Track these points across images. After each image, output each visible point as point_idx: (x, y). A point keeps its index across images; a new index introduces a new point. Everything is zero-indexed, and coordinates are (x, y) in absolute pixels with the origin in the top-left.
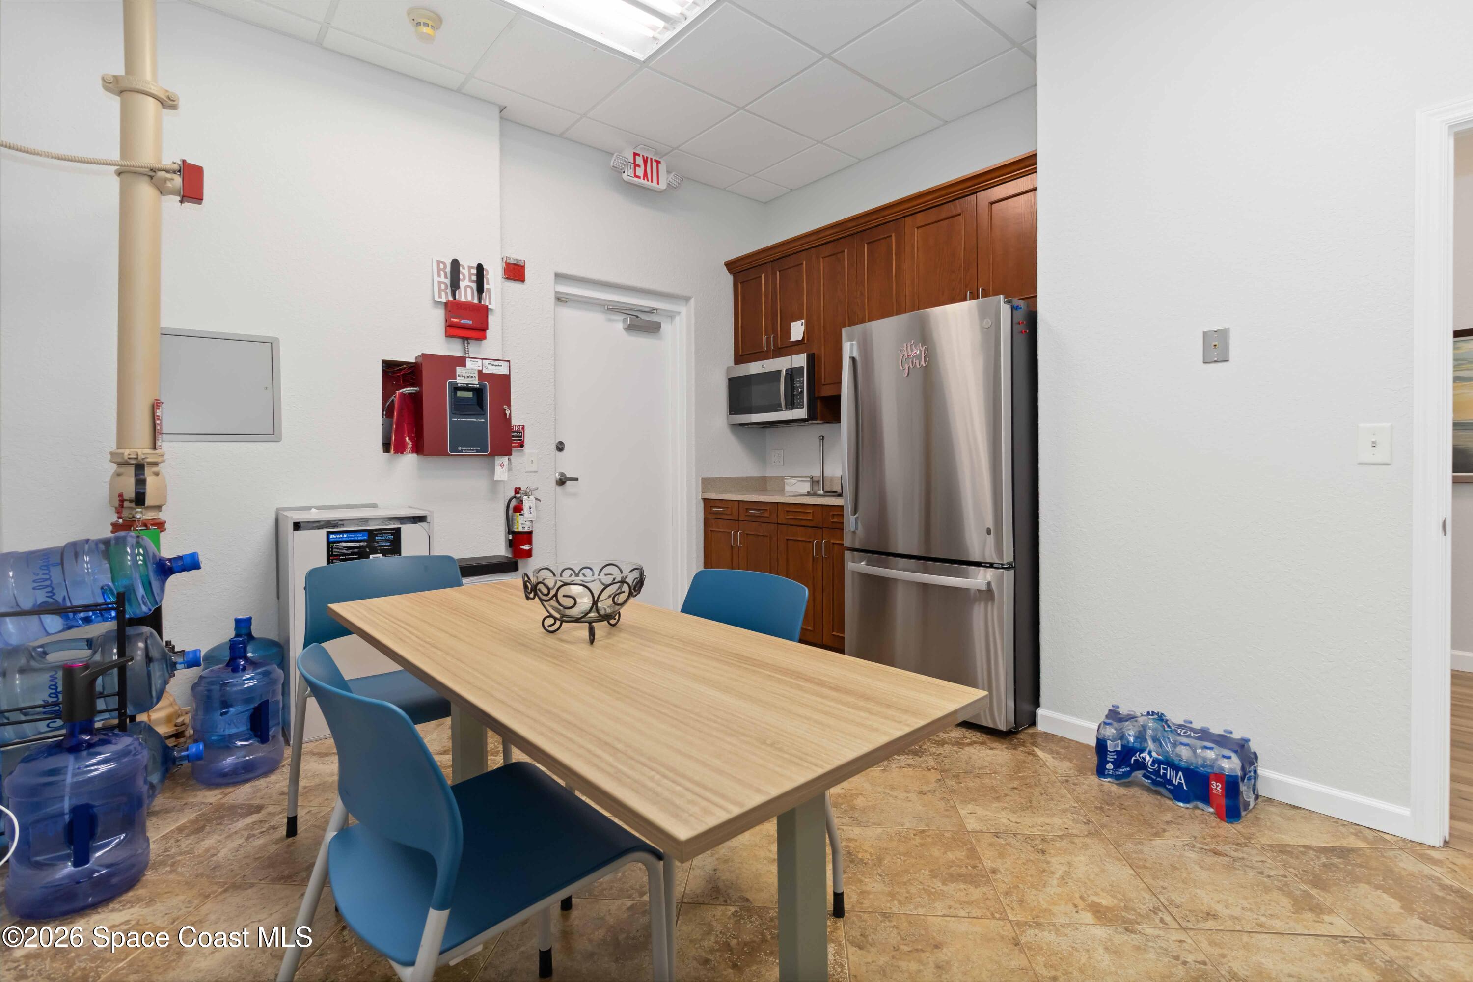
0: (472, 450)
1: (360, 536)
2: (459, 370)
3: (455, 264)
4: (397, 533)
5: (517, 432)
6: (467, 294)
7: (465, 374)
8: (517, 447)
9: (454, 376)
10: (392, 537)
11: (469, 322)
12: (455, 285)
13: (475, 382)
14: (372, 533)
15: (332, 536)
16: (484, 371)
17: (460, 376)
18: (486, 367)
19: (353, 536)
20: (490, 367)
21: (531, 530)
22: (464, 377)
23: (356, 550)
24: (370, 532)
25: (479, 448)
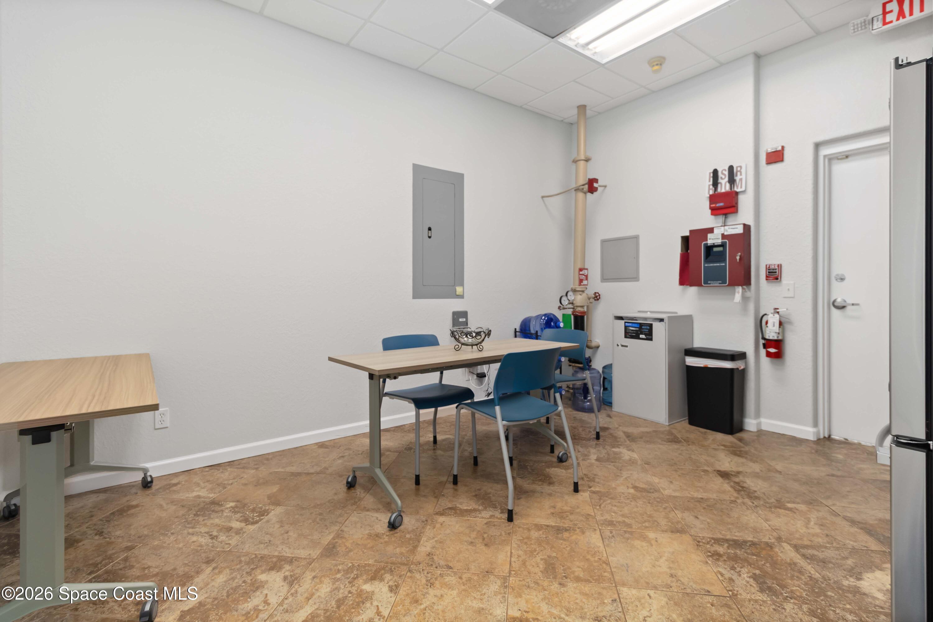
0: (717, 284)
1: (636, 325)
2: (709, 236)
3: (715, 172)
4: (651, 326)
5: (773, 269)
6: (724, 187)
7: (713, 238)
8: (773, 279)
9: (706, 239)
10: (649, 328)
11: (722, 204)
12: (715, 184)
13: (719, 241)
14: (641, 325)
15: (626, 324)
16: (726, 234)
17: (710, 239)
18: (727, 231)
19: (634, 325)
20: (729, 230)
21: (780, 338)
22: (713, 239)
23: (635, 332)
24: (640, 324)
25: (721, 282)
